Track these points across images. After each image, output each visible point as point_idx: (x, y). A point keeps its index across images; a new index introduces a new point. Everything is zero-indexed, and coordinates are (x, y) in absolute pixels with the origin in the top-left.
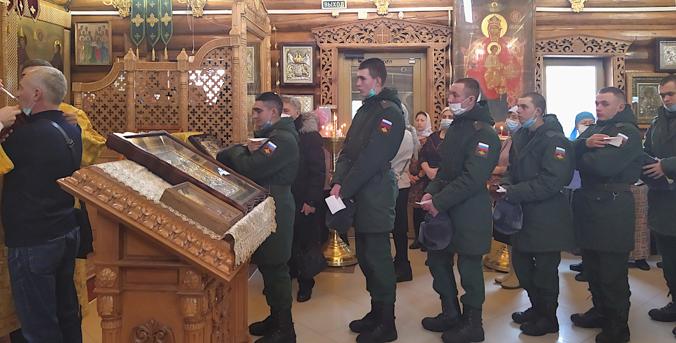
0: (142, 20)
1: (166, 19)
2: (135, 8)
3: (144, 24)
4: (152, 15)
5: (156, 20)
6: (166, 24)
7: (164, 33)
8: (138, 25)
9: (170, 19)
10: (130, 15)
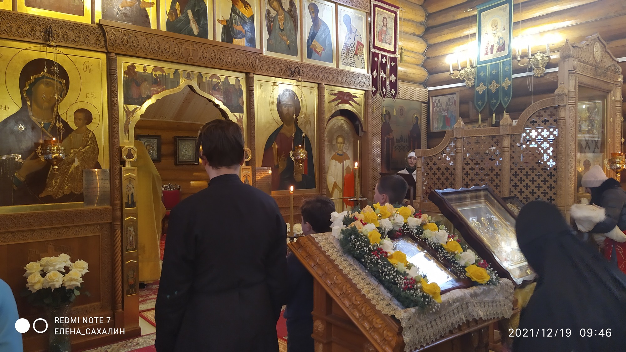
0: (484, 88)
1: (506, 83)
2: (479, 77)
3: (486, 91)
4: (494, 82)
5: (497, 86)
6: (506, 89)
7: (504, 97)
8: (480, 93)
9: (510, 83)
10: (474, 85)
